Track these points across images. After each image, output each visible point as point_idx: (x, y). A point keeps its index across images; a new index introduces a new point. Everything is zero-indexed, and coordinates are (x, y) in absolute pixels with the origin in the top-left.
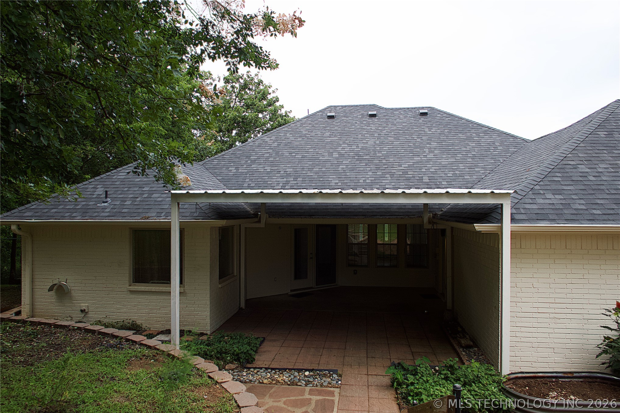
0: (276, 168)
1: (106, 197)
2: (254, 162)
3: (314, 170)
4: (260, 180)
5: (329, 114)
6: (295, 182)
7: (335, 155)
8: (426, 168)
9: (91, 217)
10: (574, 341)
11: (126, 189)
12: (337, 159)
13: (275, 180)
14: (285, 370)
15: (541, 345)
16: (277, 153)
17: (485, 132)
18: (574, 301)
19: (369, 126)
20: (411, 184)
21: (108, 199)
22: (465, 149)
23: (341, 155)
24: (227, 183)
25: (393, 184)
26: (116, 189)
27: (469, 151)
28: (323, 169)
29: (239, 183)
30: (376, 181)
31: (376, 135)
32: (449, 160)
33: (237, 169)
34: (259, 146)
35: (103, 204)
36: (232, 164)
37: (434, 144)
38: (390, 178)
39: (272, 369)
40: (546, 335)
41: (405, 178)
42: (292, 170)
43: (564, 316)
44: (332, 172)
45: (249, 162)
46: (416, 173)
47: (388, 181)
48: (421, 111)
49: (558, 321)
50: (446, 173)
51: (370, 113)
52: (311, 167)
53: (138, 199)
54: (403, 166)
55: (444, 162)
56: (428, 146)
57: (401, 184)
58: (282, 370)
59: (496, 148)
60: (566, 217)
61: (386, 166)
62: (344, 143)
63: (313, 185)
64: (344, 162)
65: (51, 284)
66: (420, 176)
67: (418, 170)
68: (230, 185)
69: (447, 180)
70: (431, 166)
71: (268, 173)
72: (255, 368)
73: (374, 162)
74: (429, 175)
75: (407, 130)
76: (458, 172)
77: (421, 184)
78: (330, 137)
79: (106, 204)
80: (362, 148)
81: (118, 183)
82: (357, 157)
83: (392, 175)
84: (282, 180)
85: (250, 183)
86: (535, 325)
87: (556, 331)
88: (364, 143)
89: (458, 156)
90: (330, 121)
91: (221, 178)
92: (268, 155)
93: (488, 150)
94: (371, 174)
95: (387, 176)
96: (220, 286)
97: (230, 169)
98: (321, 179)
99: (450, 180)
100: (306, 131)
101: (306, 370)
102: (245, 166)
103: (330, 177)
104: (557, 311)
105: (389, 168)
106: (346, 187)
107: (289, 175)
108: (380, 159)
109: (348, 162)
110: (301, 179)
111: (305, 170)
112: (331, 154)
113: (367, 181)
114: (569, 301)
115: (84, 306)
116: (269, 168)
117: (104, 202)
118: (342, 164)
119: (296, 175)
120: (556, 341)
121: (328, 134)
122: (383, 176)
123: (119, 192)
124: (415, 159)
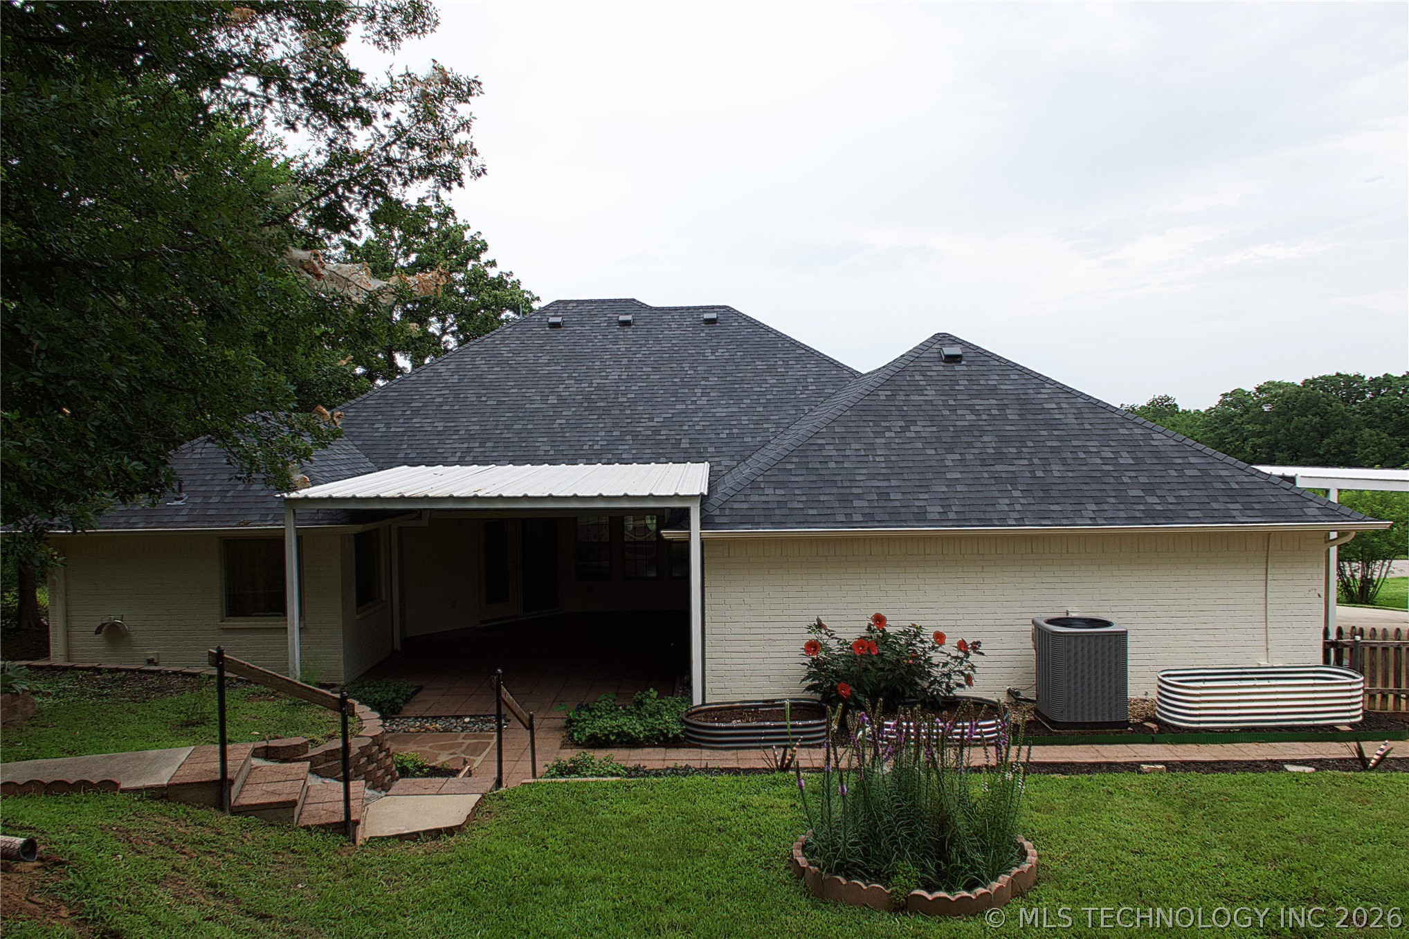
0: (453, 424)
1: (180, 491)
2: (416, 412)
3: (515, 427)
4: (425, 446)
5: (552, 320)
6: (482, 450)
7: (553, 400)
8: (691, 423)
9: (160, 524)
10: (792, 666)
11: (208, 477)
12: (554, 406)
13: (449, 446)
14: (440, 717)
15: (755, 673)
16: (457, 397)
17: (798, 359)
18: (792, 618)
19: (615, 343)
20: (661, 451)
21: (184, 495)
22: (758, 389)
23: (562, 400)
24: (370, 451)
25: (634, 452)
26: (194, 478)
27: (762, 394)
28: (529, 427)
29: (391, 451)
30: (610, 447)
31: (625, 361)
32: (730, 410)
33: (388, 425)
34: (428, 381)
35: (176, 503)
36: (380, 417)
37: (713, 380)
38: (631, 442)
39: (427, 718)
40: (761, 661)
41: (654, 442)
42: (478, 427)
43: (780, 637)
44: (543, 430)
45: (408, 412)
46: (673, 433)
47: (627, 447)
48: (707, 316)
49: (774, 643)
50: (718, 431)
51: (622, 318)
52: (509, 422)
53: (230, 494)
54: (655, 420)
55: (720, 412)
56: (703, 383)
57: (647, 451)
58: (436, 718)
59: (806, 387)
60: (774, 519)
61: (629, 421)
62: (570, 377)
63: (510, 454)
64: (564, 413)
65: (99, 624)
66: (678, 437)
67: (677, 428)
68: (375, 456)
69: (716, 445)
70: (698, 419)
71: (440, 433)
72: (401, 718)
73: (613, 412)
74: (692, 436)
75: (677, 352)
76: (737, 431)
77: (676, 451)
78: (548, 365)
79: (180, 503)
80: (599, 388)
81: (194, 467)
82: (586, 404)
83: (635, 437)
84: (461, 446)
85: (409, 451)
86: (747, 649)
87: (772, 655)
88: (602, 378)
89: (745, 401)
90: (553, 332)
91: (360, 443)
92: (441, 400)
93: (793, 392)
94: (603, 434)
95: (628, 437)
96: (358, 617)
97: (376, 426)
98: (524, 445)
99: (720, 445)
100: (509, 351)
101: (466, 716)
102: (401, 421)
103: (540, 439)
104: (772, 631)
105: (633, 424)
106: (560, 457)
107: (472, 437)
108: (622, 408)
109: (570, 413)
110: (491, 444)
111: (500, 427)
112: (544, 400)
113: (595, 447)
114: (786, 618)
115: (151, 654)
116: (442, 424)
117: (177, 499)
118: (561, 417)
119: (485, 436)
120: (772, 667)
121: (544, 360)
122: (620, 439)
123: (199, 482)
124: (677, 407)
